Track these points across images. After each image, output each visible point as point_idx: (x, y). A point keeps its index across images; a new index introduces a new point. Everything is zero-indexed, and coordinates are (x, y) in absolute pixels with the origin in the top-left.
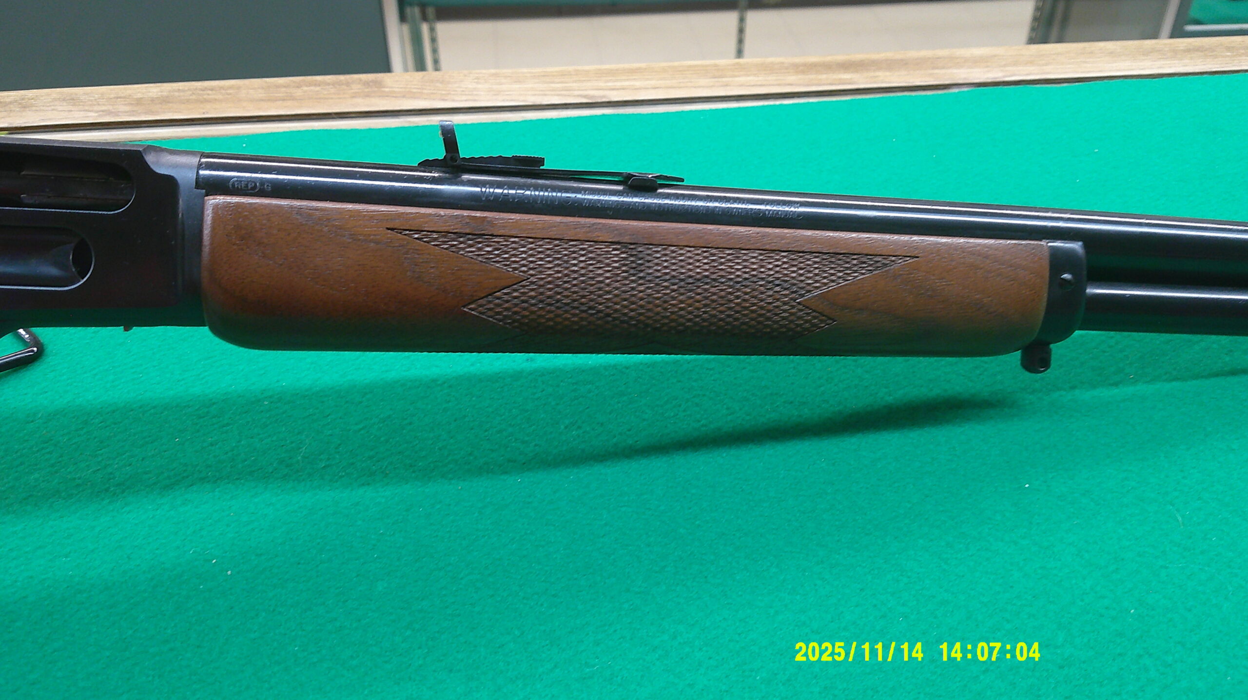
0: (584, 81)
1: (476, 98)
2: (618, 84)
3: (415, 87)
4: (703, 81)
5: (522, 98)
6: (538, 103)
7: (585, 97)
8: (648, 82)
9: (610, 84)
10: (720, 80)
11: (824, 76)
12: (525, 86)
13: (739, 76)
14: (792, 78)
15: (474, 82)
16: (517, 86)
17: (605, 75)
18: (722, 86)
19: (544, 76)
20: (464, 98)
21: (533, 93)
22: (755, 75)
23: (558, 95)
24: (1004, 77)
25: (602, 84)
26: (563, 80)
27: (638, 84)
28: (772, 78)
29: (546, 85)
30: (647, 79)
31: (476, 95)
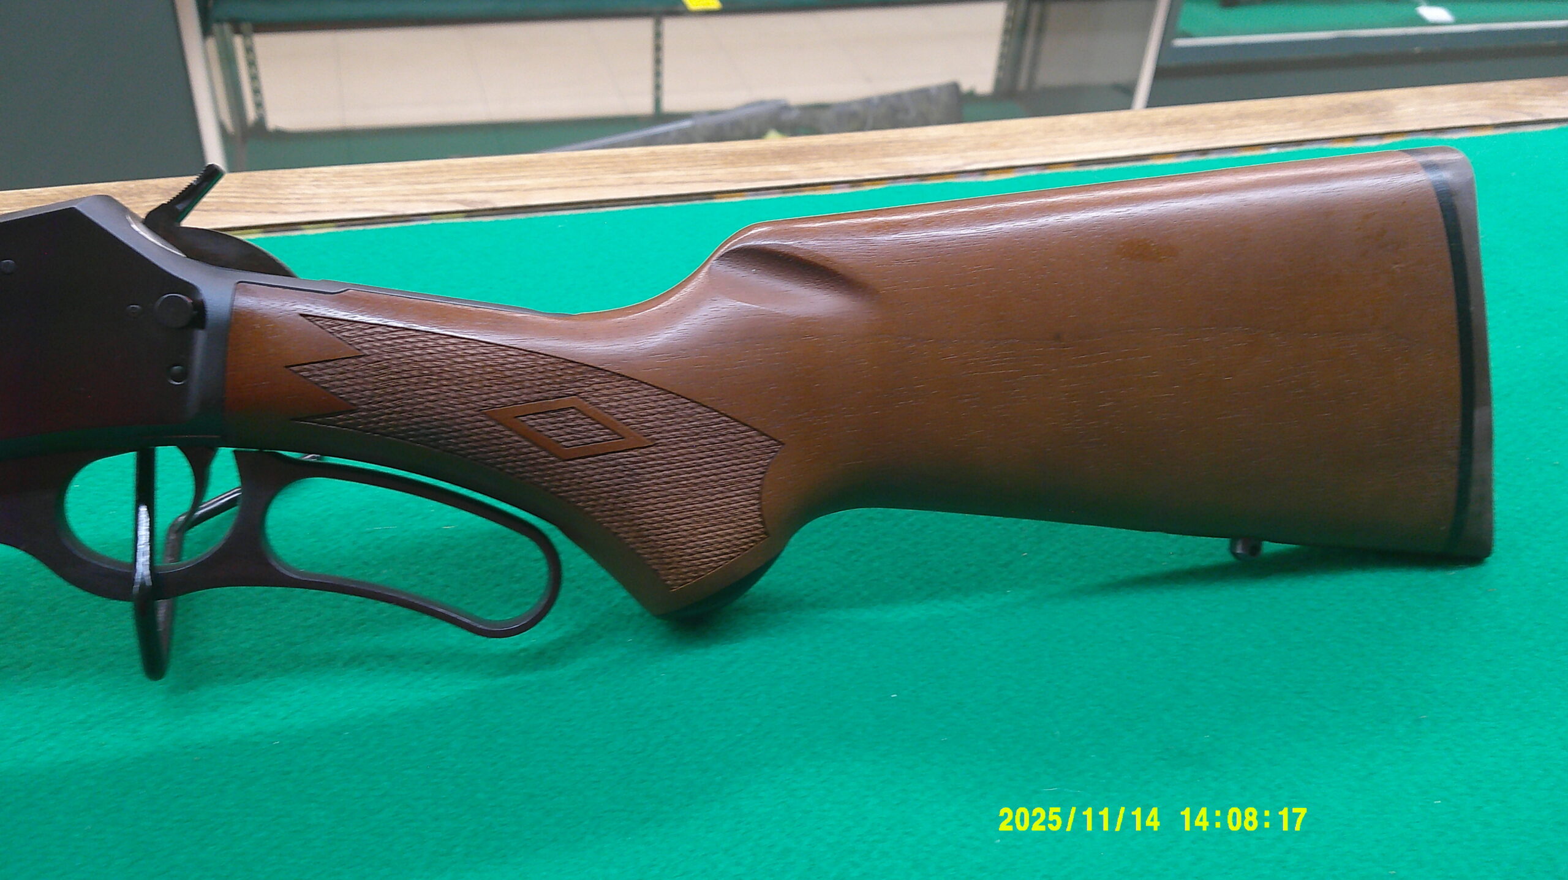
0: (460, 179)
1: (316, 208)
2: (505, 184)
3: (233, 195)
4: (612, 178)
5: (379, 206)
6: (400, 213)
7: (461, 202)
8: (542, 180)
9: (493, 184)
10: (632, 175)
11: (757, 169)
12: (381, 189)
13: (654, 170)
14: (719, 173)
15: (314, 185)
16: (369, 190)
17: (487, 171)
18: (636, 184)
19: (407, 174)
20: (301, 208)
21: (392, 198)
22: (675, 168)
23: (427, 201)
24: (965, 165)
25: (482, 184)
26: (431, 179)
27: (529, 183)
28: (696, 172)
29: (409, 187)
30: (542, 177)
31: (318, 203)
